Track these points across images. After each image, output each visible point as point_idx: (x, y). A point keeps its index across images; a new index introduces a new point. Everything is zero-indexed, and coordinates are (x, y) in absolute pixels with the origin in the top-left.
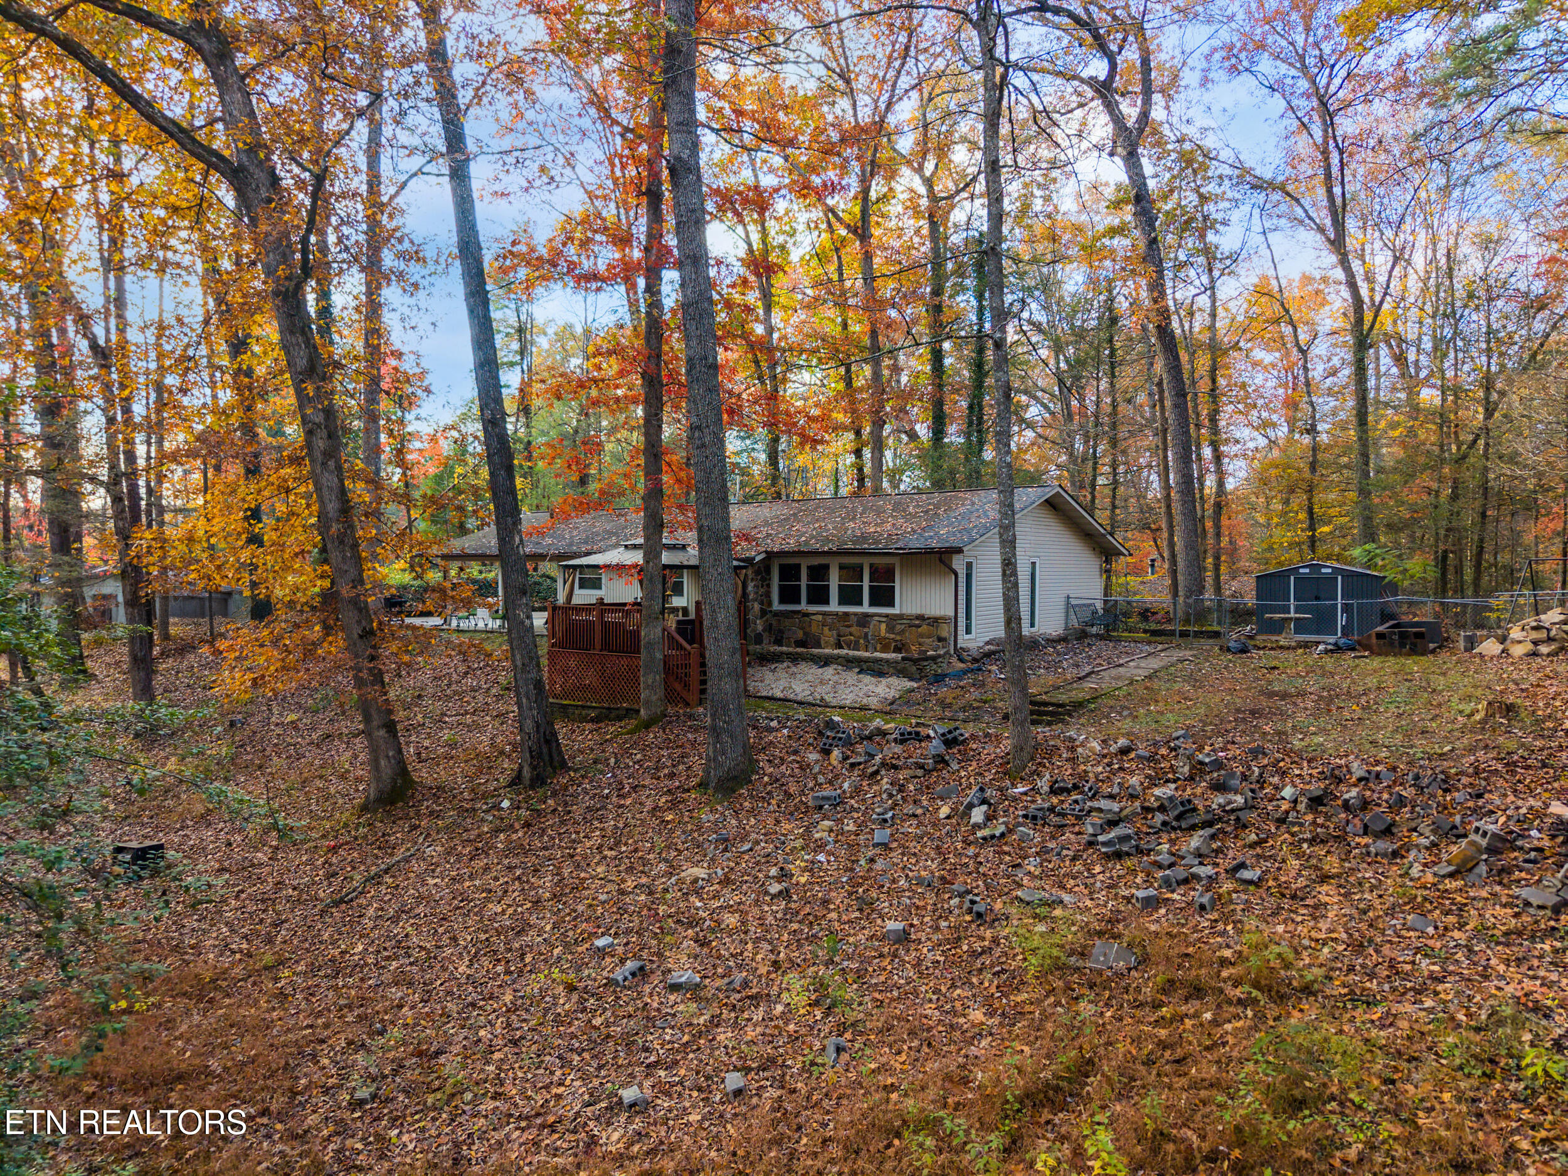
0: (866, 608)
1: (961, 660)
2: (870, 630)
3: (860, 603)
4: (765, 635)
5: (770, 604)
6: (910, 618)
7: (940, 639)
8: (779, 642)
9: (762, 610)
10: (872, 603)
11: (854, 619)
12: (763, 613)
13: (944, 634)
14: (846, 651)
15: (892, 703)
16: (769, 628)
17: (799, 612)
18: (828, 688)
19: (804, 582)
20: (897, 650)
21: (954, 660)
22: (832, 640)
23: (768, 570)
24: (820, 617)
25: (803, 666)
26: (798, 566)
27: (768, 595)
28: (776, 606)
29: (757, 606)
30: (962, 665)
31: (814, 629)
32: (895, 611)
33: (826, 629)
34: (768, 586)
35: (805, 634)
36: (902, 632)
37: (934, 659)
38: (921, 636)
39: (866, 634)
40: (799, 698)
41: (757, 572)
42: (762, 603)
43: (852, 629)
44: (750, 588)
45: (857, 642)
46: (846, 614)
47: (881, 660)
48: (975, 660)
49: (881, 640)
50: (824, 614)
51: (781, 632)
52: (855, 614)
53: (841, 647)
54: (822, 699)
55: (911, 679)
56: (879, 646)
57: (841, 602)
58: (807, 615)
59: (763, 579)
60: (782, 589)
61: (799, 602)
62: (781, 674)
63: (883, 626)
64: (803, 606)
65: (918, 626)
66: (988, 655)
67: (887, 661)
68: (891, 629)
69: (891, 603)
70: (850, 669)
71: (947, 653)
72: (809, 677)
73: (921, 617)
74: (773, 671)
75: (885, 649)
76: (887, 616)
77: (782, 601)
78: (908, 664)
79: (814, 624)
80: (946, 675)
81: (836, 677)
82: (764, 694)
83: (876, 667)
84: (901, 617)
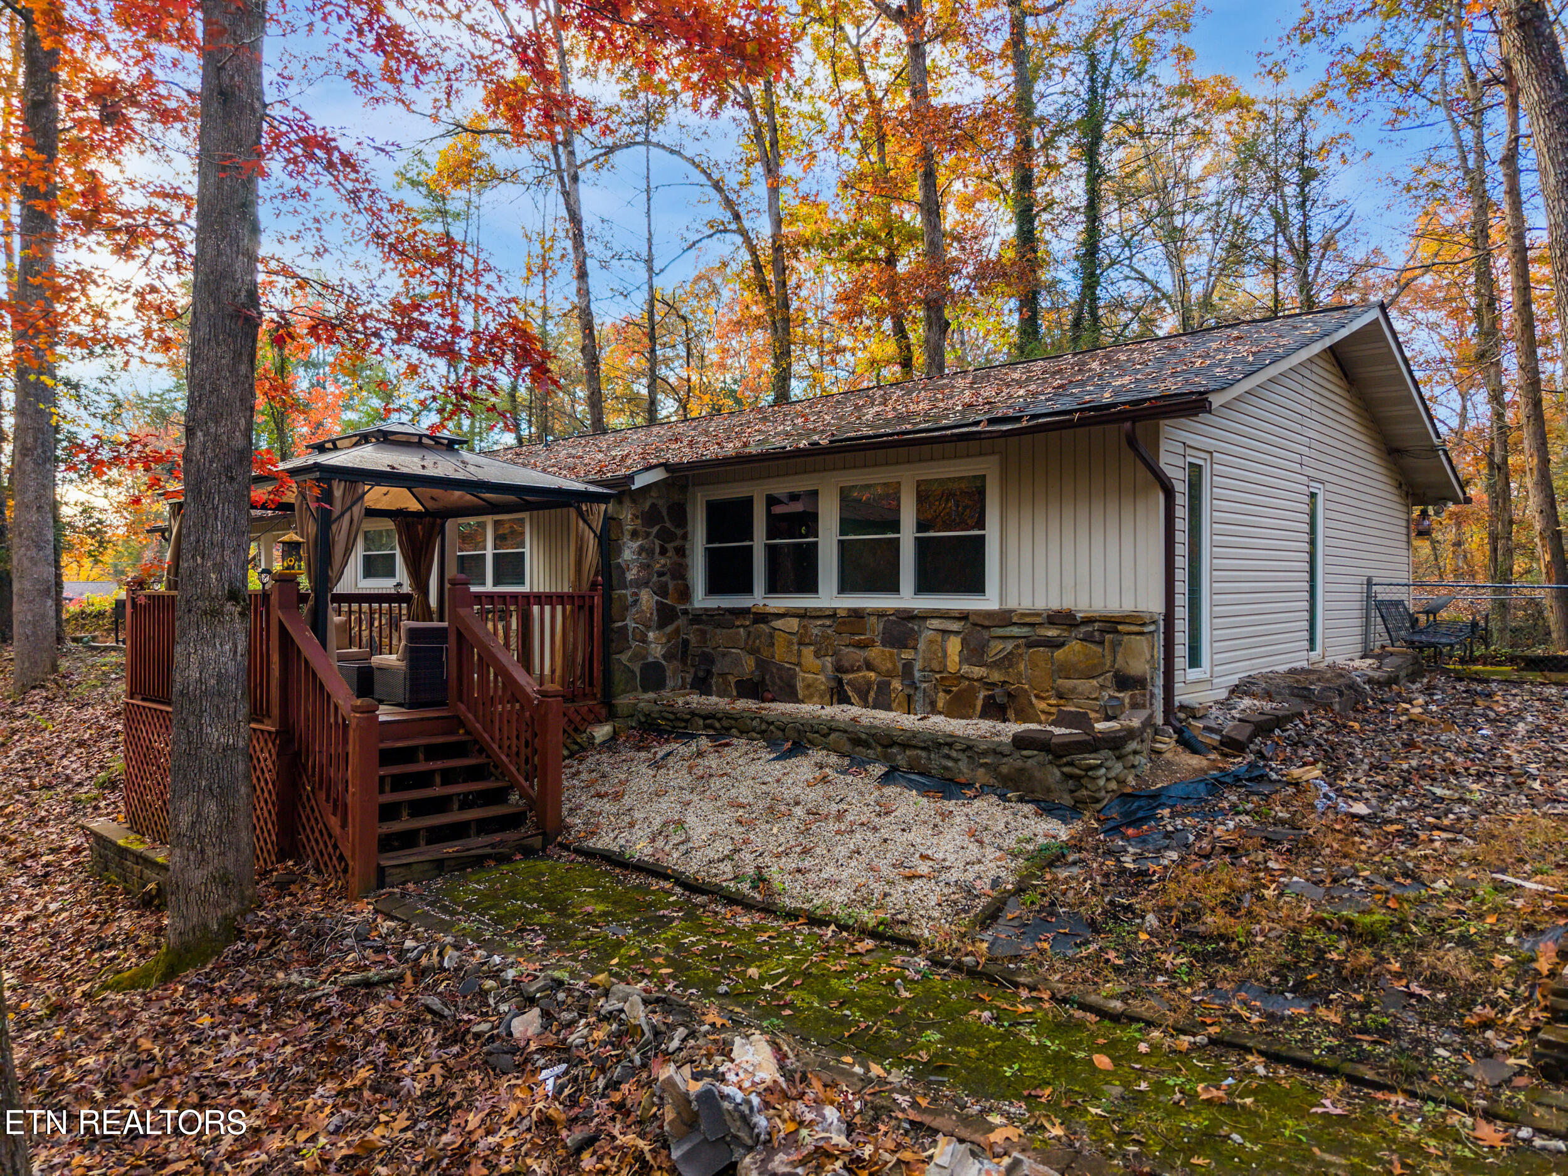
0: (907, 599)
1: (1188, 744)
2: (918, 657)
3: (893, 587)
4: (670, 668)
5: (685, 594)
6: (1030, 620)
7: (1124, 682)
8: (702, 685)
9: (661, 607)
10: (924, 586)
11: (876, 626)
12: (666, 615)
13: (1138, 666)
14: (854, 711)
15: (991, 916)
16: (680, 651)
17: (745, 612)
18: (783, 833)
19: (759, 543)
20: (995, 710)
21: (1167, 744)
22: (822, 681)
23: (680, 515)
24: (793, 624)
25: (738, 751)
26: (748, 502)
27: (680, 572)
28: (701, 599)
29: (647, 599)
30: (1195, 761)
31: (780, 653)
32: (989, 602)
33: (808, 652)
34: (681, 552)
35: (762, 665)
36: (1006, 662)
37: (1115, 743)
38: (1065, 670)
39: (908, 666)
40: (692, 868)
41: (650, 517)
42: (662, 591)
43: (875, 653)
44: (629, 553)
45: (884, 688)
46: (857, 615)
47: (949, 742)
48: (1232, 746)
49: (947, 681)
50: (803, 615)
51: (708, 659)
52: (881, 614)
53: (844, 699)
54: (760, 879)
55: (1047, 809)
56: (942, 699)
57: (846, 586)
58: (763, 617)
59: (665, 536)
60: (712, 556)
61: (748, 589)
62: (677, 776)
63: (954, 646)
64: (759, 599)
65: (1055, 644)
66: (1264, 727)
67: (969, 748)
68: (974, 652)
69: (977, 586)
70: (858, 764)
71: (1148, 722)
72: (744, 793)
73: (1064, 619)
74: (656, 765)
75: (959, 707)
76: (964, 616)
77: (713, 589)
78: (1034, 759)
79: (780, 640)
80: (1156, 798)
81: (813, 796)
82: (604, 842)
83: (936, 762)
84: (1004, 618)
